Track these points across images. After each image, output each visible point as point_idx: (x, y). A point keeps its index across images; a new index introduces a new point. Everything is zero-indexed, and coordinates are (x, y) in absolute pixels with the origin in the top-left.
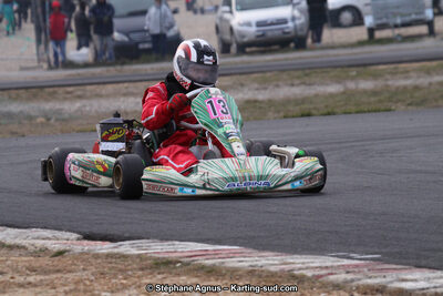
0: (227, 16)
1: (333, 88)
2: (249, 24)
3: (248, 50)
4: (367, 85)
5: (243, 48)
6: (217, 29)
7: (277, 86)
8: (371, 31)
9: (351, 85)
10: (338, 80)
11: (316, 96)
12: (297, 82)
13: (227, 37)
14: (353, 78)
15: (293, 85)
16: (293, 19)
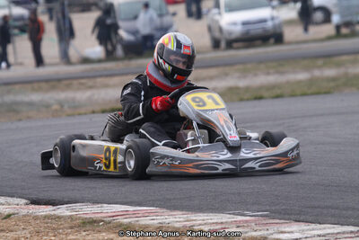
0: (217, 17)
1: (302, 76)
2: (235, 24)
3: (235, 45)
4: (330, 72)
5: (231, 44)
6: (210, 29)
7: (256, 75)
8: (338, 28)
9: (317, 73)
10: (307, 69)
11: (288, 82)
12: (271, 71)
13: (217, 34)
14: (320, 67)
15: (268, 74)
16: (273, 19)
